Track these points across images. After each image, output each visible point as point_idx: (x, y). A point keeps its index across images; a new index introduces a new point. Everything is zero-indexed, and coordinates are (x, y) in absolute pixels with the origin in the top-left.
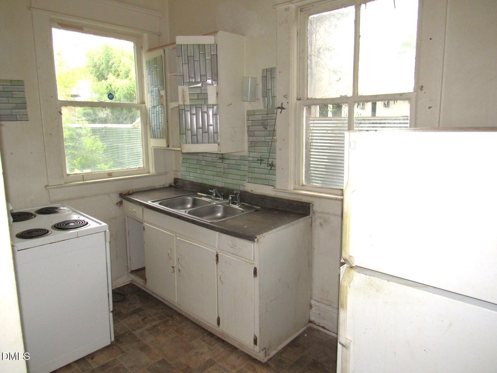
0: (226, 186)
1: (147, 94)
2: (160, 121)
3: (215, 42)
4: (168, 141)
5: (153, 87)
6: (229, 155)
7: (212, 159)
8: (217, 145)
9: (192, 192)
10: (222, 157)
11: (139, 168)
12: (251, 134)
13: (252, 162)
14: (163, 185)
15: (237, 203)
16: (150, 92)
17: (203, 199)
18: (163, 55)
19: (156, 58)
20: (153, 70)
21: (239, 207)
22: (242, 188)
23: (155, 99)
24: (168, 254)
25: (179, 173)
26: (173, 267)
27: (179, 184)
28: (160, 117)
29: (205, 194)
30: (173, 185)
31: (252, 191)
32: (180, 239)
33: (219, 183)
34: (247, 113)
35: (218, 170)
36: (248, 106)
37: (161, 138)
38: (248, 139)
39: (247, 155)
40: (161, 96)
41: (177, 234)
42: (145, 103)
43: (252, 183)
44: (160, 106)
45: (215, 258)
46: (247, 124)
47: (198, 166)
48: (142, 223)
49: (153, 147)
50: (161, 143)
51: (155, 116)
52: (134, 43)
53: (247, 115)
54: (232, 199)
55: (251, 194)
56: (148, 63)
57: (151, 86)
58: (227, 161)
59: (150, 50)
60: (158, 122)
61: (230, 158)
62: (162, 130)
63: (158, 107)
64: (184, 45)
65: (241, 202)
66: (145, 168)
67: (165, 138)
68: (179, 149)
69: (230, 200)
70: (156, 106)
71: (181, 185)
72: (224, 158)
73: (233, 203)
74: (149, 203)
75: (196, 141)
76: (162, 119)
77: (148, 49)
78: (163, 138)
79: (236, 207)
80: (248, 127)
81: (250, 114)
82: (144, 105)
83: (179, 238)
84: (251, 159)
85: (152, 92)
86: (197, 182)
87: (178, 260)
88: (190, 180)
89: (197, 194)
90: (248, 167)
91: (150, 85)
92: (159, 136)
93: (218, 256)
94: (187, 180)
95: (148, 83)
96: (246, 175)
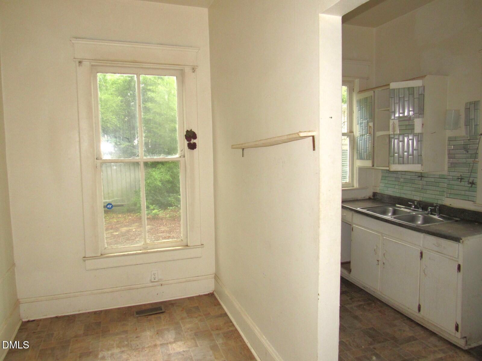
0: (424, 200)
1: (356, 126)
2: (368, 146)
3: (423, 85)
4: (373, 162)
5: (363, 120)
6: (428, 174)
7: (410, 177)
8: (420, 165)
9: (390, 203)
10: (421, 176)
11: (346, 182)
12: (451, 156)
13: (452, 180)
14: (364, 197)
15: (436, 215)
16: (359, 124)
17: (402, 209)
18: (373, 96)
19: (367, 98)
20: (364, 106)
21: (439, 217)
22: (440, 202)
23: (363, 129)
24: (375, 250)
25: (378, 188)
26: (378, 261)
27: (377, 197)
28: (368, 143)
29: (404, 206)
30: (372, 198)
31: (451, 205)
32: (387, 238)
33: (417, 197)
34: (448, 139)
35: (417, 186)
36: (449, 133)
37: (367, 159)
38: (448, 161)
39: (447, 174)
40: (370, 127)
41: (383, 235)
42: (353, 132)
43: (451, 198)
44: (368, 135)
45: (419, 254)
46: (448, 148)
47: (397, 183)
48: (351, 225)
49: (358, 166)
50: (368, 163)
51: (363, 143)
52: (347, 87)
53: (448, 141)
54: (431, 211)
55: (449, 207)
56: (359, 102)
57: (361, 119)
58: (425, 179)
59: (361, 91)
60: (365, 147)
61: (429, 176)
62: (368, 154)
63: (366, 135)
64: (396, 89)
65: (439, 214)
66: (350, 183)
67: (370, 160)
68: (388, 168)
69: (429, 212)
70: (364, 135)
71: (379, 198)
72: (422, 177)
73: (432, 214)
74: (359, 209)
75: (402, 162)
76: (369, 145)
77: (358, 91)
78: (369, 159)
79: (436, 217)
80: (449, 150)
81: (450, 139)
82: (353, 133)
83: (385, 238)
84: (451, 177)
85: (361, 123)
86: (395, 196)
87: (384, 255)
88: (388, 194)
89: (395, 205)
90: (448, 184)
91: (359, 119)
92: (365, 158)
93: (422, 253)
94: (385, 193)
95: (358, 117)
96: (445, 191)
